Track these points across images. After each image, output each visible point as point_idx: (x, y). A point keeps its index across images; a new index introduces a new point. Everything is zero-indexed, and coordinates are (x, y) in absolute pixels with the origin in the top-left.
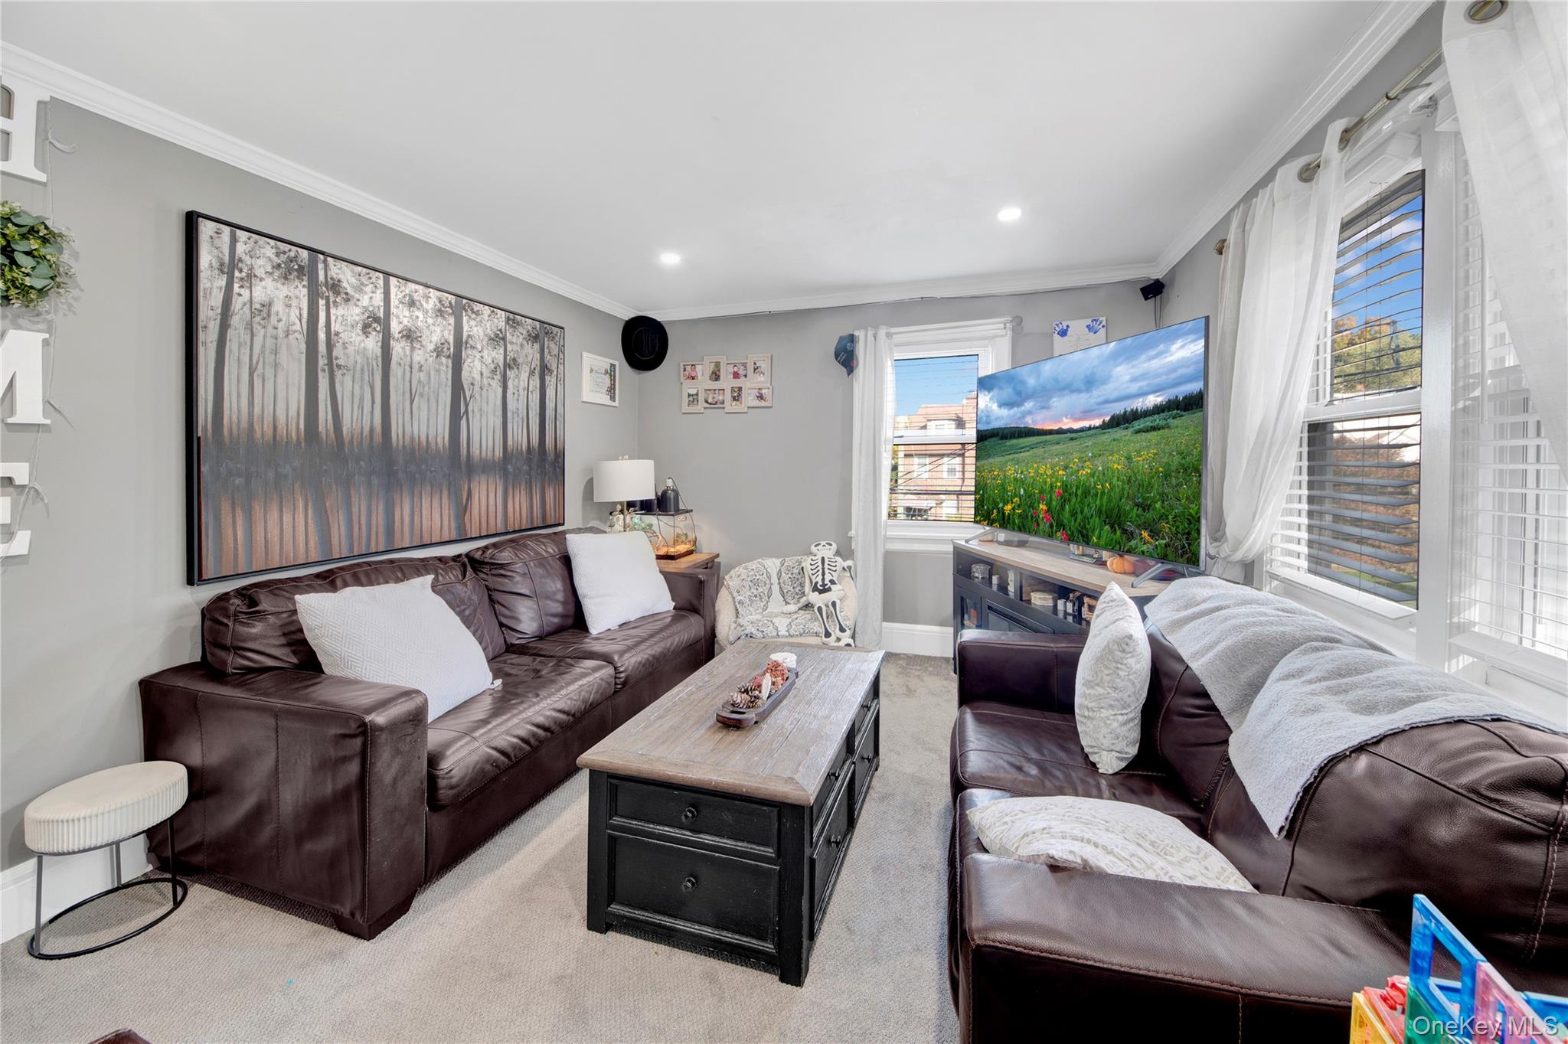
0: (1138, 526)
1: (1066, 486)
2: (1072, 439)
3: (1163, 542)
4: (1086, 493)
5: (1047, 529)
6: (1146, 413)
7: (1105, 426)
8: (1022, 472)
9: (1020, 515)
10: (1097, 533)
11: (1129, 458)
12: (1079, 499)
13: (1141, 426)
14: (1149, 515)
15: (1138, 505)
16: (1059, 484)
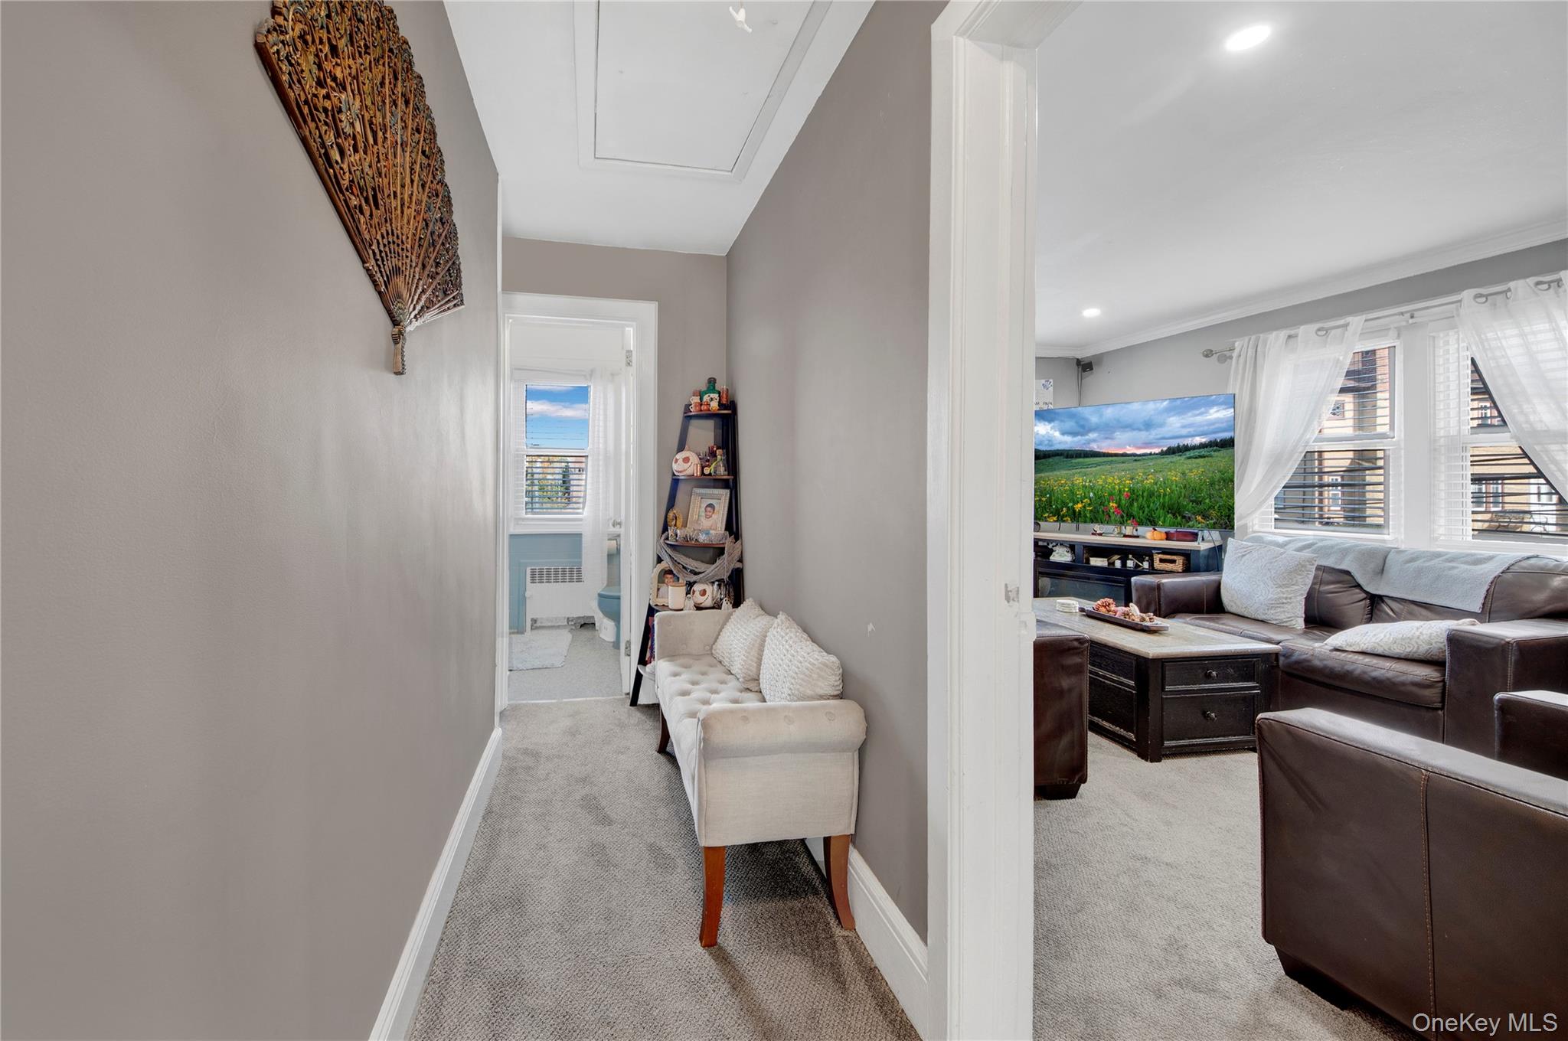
0: (1194, 514)
1: (1134, 490)
2: (1136, 460)
3: (1212, 522)
4: (1151, 494)
5: (1118, 518)
6: (1194, 448)
7: (1162, 453)
8: (1090, 482)
9: (1091, 511)
10: (1162, 519)
11: (1183, 473)
12: (1145, 499)
13: (1192, 455)
14: (1201, 507)
15: (1192, 501)
16: (1127, 489)
